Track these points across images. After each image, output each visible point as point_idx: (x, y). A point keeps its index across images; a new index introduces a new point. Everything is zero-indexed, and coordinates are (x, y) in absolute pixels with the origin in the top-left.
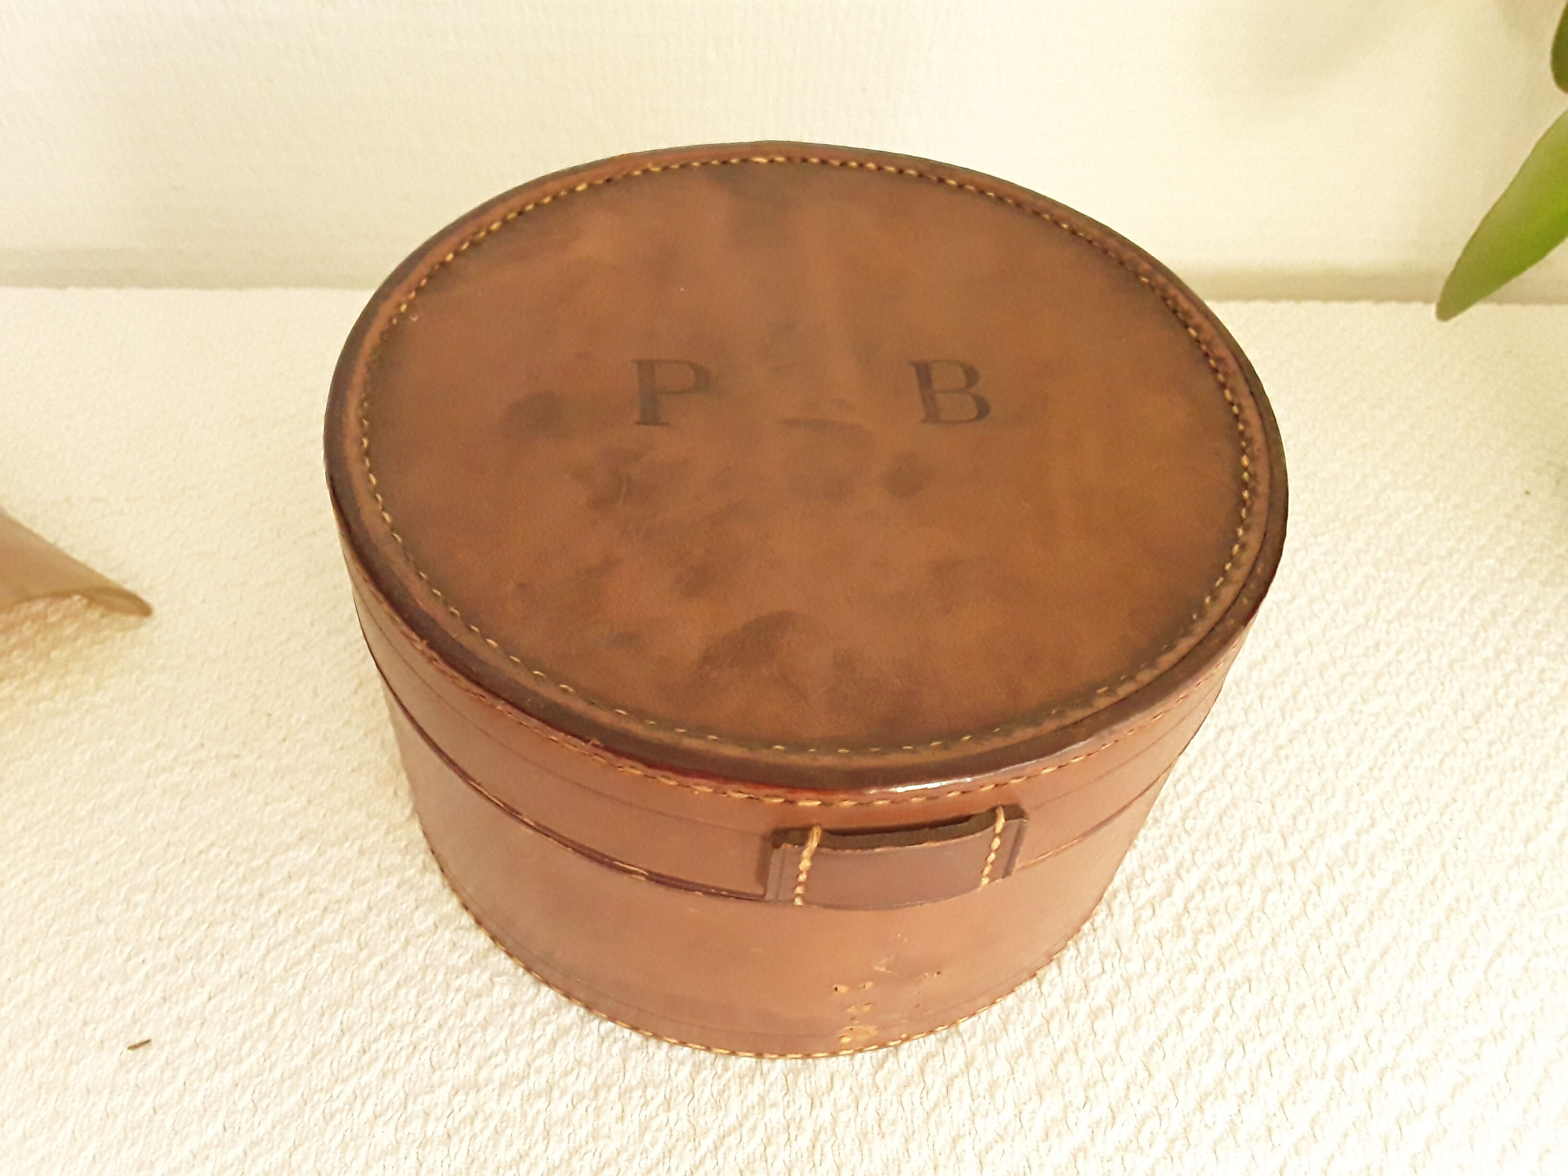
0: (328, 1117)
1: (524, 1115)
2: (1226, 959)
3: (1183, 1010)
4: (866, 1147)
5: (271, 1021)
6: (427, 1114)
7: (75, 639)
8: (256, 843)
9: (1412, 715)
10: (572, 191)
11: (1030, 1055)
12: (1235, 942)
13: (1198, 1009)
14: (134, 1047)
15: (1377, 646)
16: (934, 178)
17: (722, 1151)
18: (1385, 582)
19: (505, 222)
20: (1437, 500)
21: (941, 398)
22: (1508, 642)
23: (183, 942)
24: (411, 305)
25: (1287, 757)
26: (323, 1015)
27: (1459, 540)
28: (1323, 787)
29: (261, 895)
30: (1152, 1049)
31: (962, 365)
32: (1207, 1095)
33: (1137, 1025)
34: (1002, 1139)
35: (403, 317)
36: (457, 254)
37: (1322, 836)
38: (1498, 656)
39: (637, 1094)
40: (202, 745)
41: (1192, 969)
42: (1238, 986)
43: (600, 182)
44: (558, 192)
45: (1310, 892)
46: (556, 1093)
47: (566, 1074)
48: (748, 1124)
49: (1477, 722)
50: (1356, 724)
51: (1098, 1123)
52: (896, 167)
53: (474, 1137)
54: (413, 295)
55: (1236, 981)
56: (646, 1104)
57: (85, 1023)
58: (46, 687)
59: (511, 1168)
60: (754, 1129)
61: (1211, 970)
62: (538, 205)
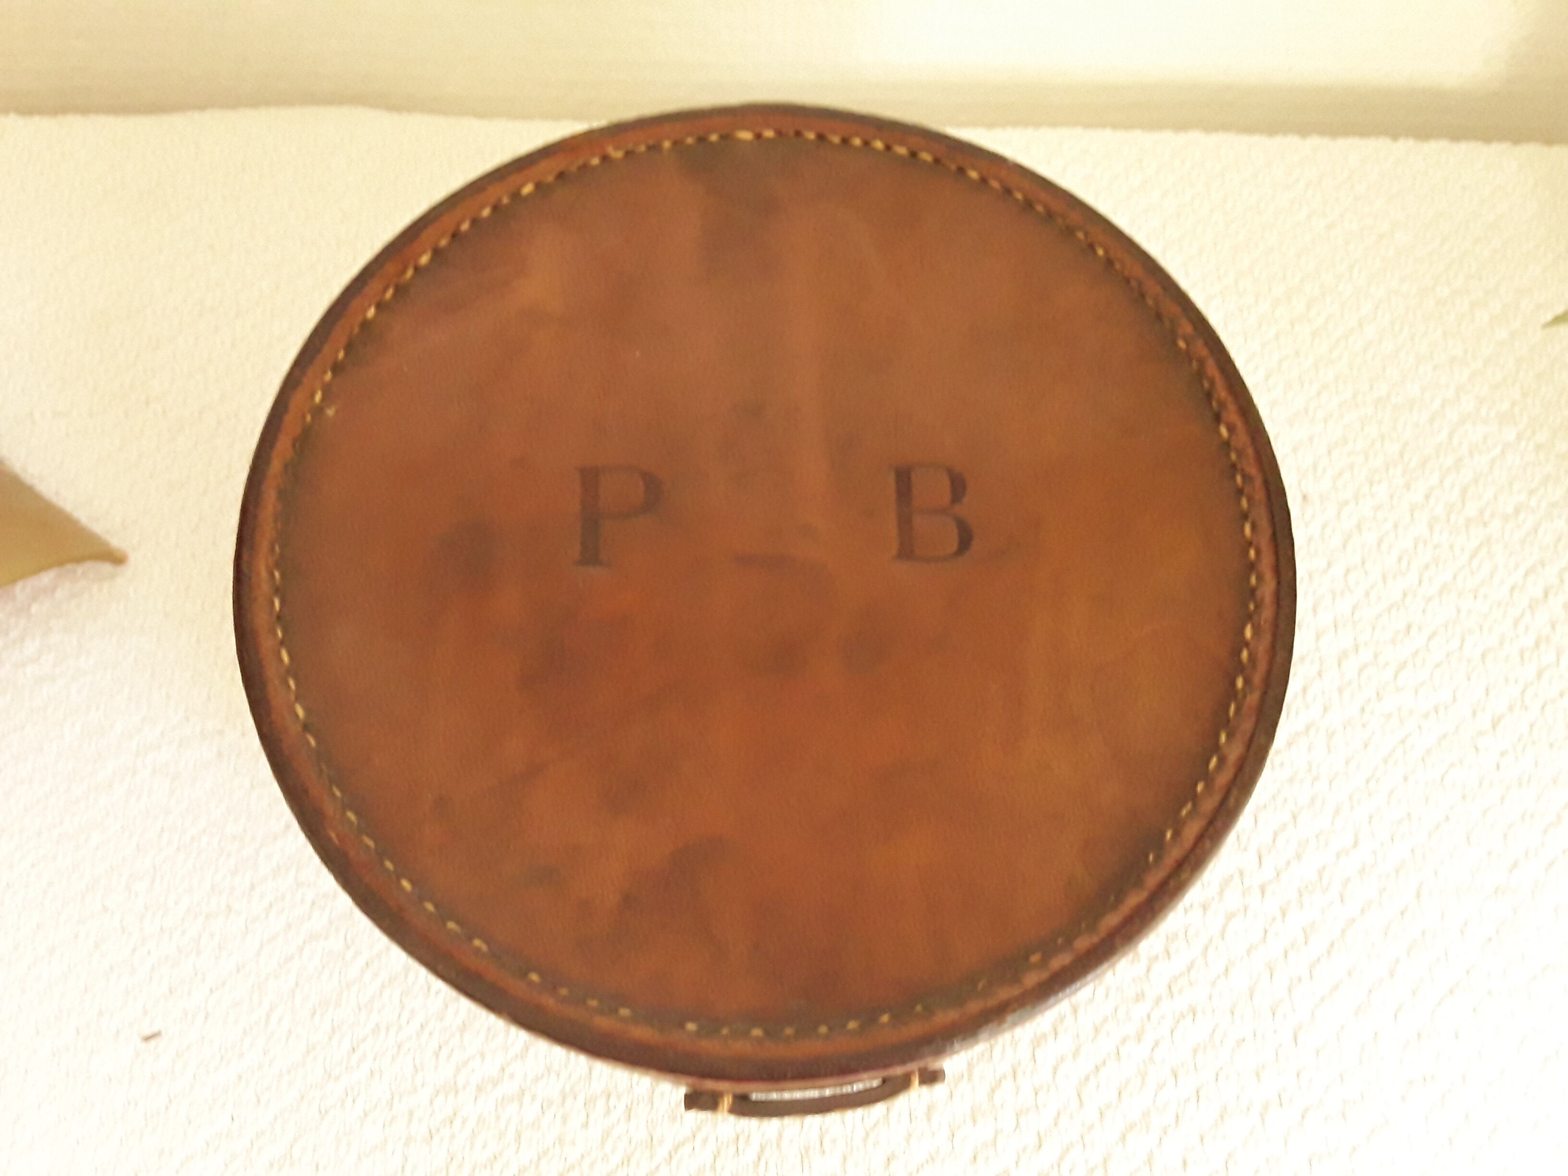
0: (323, 1112)
1: (498, 1118)
2: (1175, 989)
3: (1124, 1040)
4: (806, 1161)
5: (268, 1017)
6: (411, 1114)
7: (54, 590)
8: (245, 831)
9: (1426, 716)
10: (516, 196)
11: (970, 1079)
12: (1189, 971)
13: (1139, 1038)
14: (147, 1039)
15: (1409, 627)
16: (953, 167)
17: (674, 1161)
18: (1436, 547)
19: (437, 253)
20: (1519, 437)
21: (920, 522)
22: (1553, 627)
23: (184, 933)
24: (327, 391)
25: (1282, 764)
26: (314, 1014)
27: (1531, 493)
28: (1313, 800)
29: (253, 887)
30: (1087, 1078)
31: (950, 472)
32: (1132, 1126)
33: (1076, 1054)
34: (933, 1159)
35: (318, 411)
36: (380, 306)
37: (1299, 857)
38: (1537, 645)
39: (601, 1103)
40: (187, 719)
41: (1140, 997)
42: (1183, 1016)
43: (550, 178)
44: (500, 200)
45: (1274, 919)
46: (527, 1098)
47: (537, 1079)
48: (700, 1136)
49: (1494, 728)
50: (1364, 725)
51: (1024, 1150)
52: (908, 148)
53: (453, 1136)
54: (328, 376)
55: (1182, 1013)
56: (608, 1112)
57: (101, 1013)
58: (31, 647)
59: (486, 1167)
60: (705, 1141)
61: (1158, 1001)
62: (475, 222)
